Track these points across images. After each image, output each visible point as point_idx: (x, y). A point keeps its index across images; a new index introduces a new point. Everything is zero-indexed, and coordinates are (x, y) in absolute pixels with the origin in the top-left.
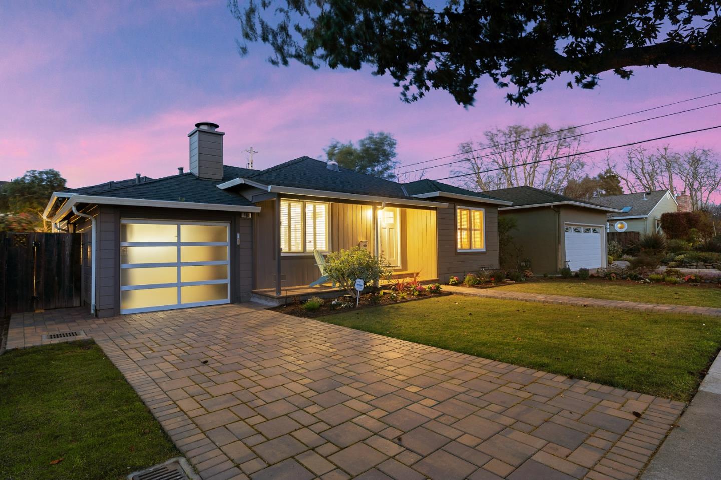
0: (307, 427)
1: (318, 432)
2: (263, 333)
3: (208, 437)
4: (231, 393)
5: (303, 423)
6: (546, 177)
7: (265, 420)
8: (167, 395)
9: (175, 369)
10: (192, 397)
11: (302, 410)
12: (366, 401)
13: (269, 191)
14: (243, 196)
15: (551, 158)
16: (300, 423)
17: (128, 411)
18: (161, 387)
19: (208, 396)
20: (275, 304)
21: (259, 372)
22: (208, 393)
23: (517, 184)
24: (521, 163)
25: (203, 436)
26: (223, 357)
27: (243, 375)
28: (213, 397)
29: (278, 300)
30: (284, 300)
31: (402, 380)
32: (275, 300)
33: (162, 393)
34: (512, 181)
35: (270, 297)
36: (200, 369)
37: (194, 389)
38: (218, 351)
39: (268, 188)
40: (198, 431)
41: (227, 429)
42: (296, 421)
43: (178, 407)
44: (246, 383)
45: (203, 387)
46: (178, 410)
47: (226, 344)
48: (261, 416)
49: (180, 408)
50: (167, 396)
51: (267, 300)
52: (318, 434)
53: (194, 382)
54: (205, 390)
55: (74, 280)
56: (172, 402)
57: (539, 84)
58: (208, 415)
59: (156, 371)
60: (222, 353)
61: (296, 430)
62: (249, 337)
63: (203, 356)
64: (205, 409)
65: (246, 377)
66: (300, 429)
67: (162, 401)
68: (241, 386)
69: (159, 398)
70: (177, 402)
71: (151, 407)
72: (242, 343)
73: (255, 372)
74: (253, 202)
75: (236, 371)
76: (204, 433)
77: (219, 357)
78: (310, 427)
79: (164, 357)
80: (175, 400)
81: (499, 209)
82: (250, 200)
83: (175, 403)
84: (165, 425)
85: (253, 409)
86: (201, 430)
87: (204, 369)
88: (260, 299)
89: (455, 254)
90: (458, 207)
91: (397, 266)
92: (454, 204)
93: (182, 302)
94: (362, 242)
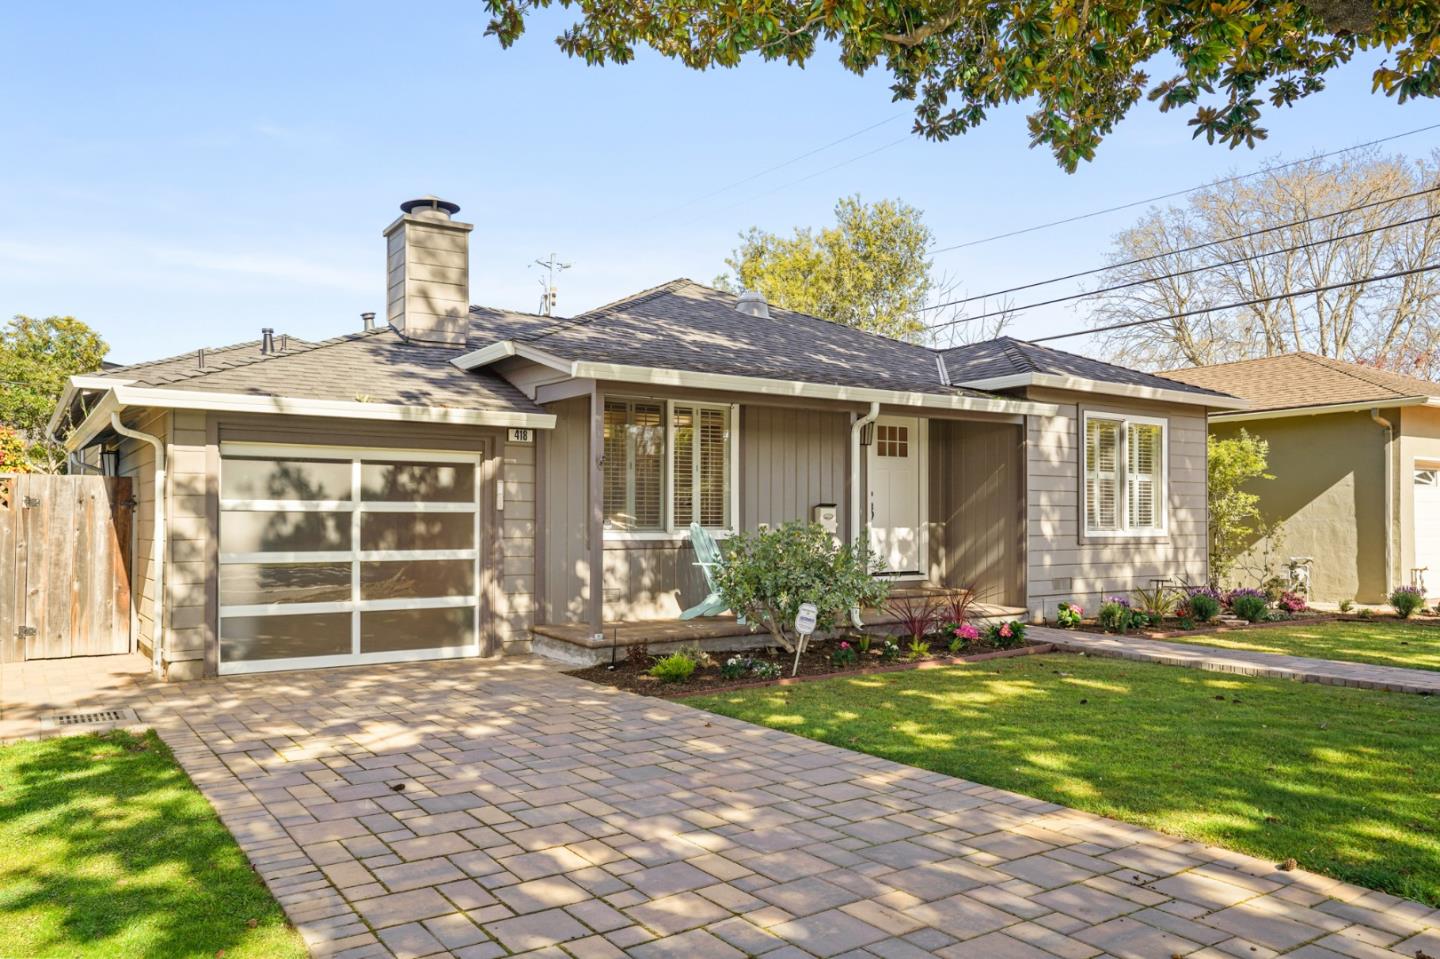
0: (602, 934)
1: (623, 945)
2: (546, 729)
3: (381, 941)
4: (445, 856)
5: (594, 926)
6: (1387, 323)
7: (512, 914)
8: (305, 853)
9: (330, 800)
10: (359, 859)
11: (599, 898)
12: (748, 889)
13: (574, 375)
14: (514, 387)
15: (1406, 270)
16: (587, 926)
17: (218, 881)
18: (296, 836)
19: (394, 859)
20: (586, 661)
21: (519, 815)
22: (395, 853)
23: (1298, 345)
24: (1309, 284)
25: (370, 938)
26: (439, 778)
27: (478, 820)
28: (405, 862)
29: (593, 652)
30: (610, 652)
31: (851, 848)
32: (587, 650)
33: (296, 848)
34: (1284, 336)
35: (575, 644)
36: (386, 802)
37: (365, 844)
38: (431, 765)
39: (570, 367)
40: (363, 927)
41: (425, 927)
42: (579, 920)
43: (326, 877)
44: (483, 836)
45: (386, 840)
46: (325, 883)
47: (453, 750)
48: (505, 905)
49: (330, 881)
50: (303, 855)
51: (567, 650)
52: (624, 950)
53: (367, 828)
54: (389, 847)
55: (115, 589)
56: (313, 868)
57: (1311, 72)
58: (387, 898)
59: (287, 801)
60: (440, 770)
61: (573, 939)
62: (509, 737)
63: (396, 773)
64: (383, 885)
65: (486, 825)
66: (584, 937)
67: (292, 864)
68: (470, 842)
69: (284, 857)
70: (324, 869)
71: (267, 877)
72: (490, 749)
73: (509, 813)
74: (537, 403)
75: (464, 811)
76: (374, 932)
77: (433, 778)
78: (607, 935)
79: (307, 773)
80: (319, 862)
81: (1211, 420)
82: (531, 396)
83: (320, 870)
84: (292, 911)
85: (489, 891)
86: (368, 926)
87: (393, 802)
88: (552, 647)
89: (1078, 543)
90: (1088, 414)
91: (917, 573)
92: (1077, 405)
93: (365, 648)
94: (822, 505)
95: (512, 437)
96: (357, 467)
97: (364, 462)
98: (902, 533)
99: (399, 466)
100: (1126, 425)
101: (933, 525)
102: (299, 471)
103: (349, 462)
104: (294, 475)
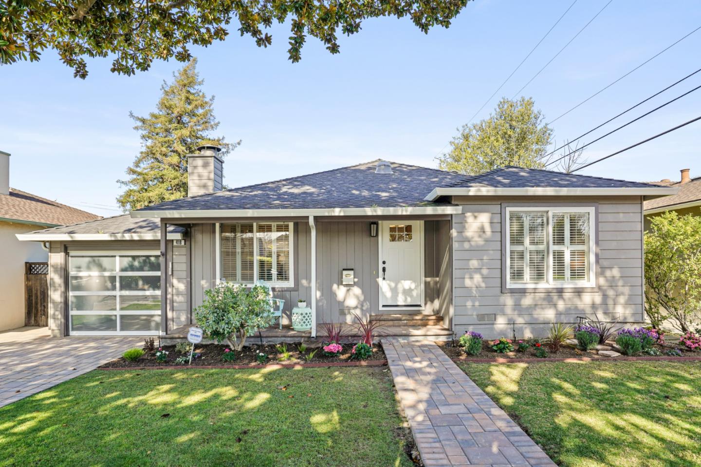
89: (501, 292)
90: (509, 210)
91: (419, 306)
92: (501, 204)
93: (122, 329)
94: (344, 270)
95: (175, 244)
96: (118, 258)
97: (121, 256)
98: (407, 284)
99: (134, 257)
100: (550, 214)
101: (428, 279)
102: (99, 260)
103: (115, 256)
104: (97, 262)
